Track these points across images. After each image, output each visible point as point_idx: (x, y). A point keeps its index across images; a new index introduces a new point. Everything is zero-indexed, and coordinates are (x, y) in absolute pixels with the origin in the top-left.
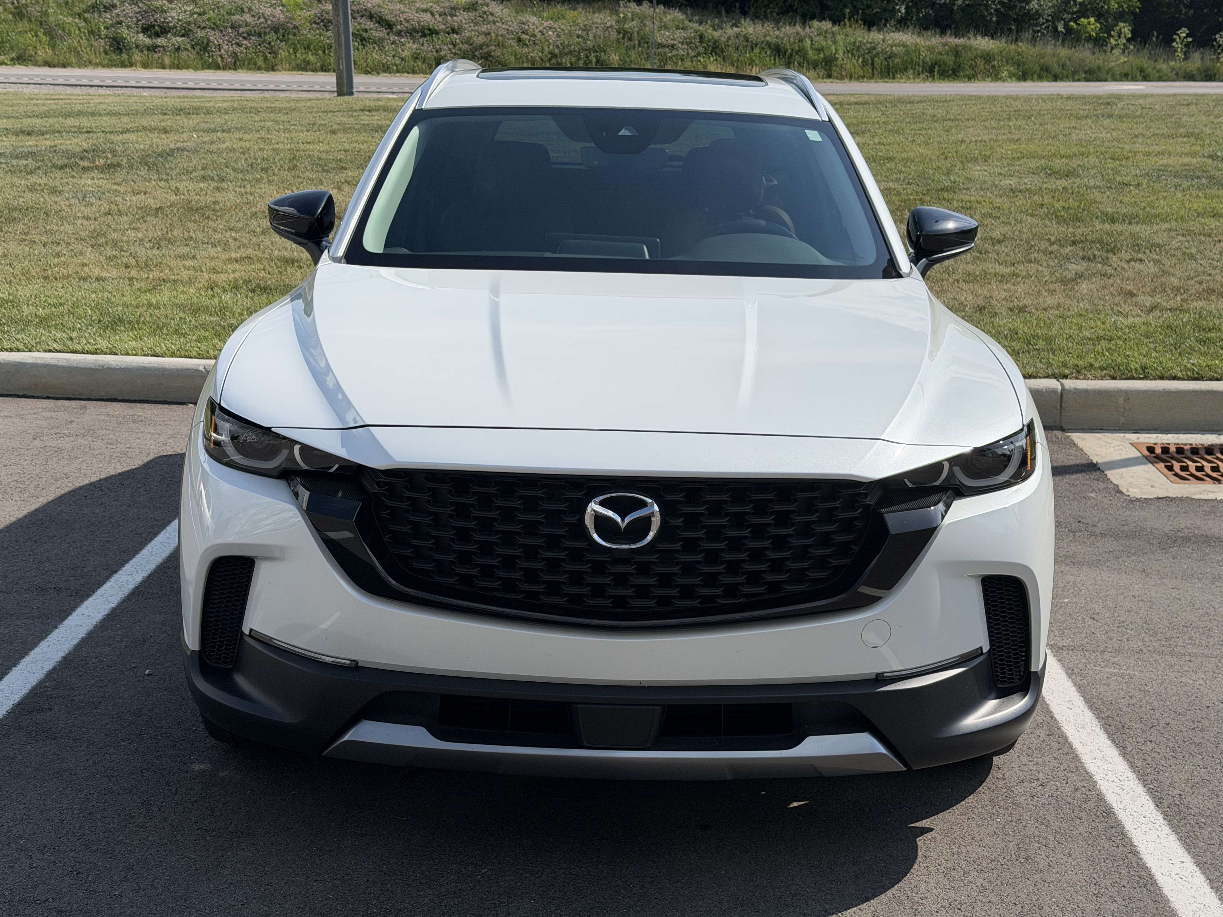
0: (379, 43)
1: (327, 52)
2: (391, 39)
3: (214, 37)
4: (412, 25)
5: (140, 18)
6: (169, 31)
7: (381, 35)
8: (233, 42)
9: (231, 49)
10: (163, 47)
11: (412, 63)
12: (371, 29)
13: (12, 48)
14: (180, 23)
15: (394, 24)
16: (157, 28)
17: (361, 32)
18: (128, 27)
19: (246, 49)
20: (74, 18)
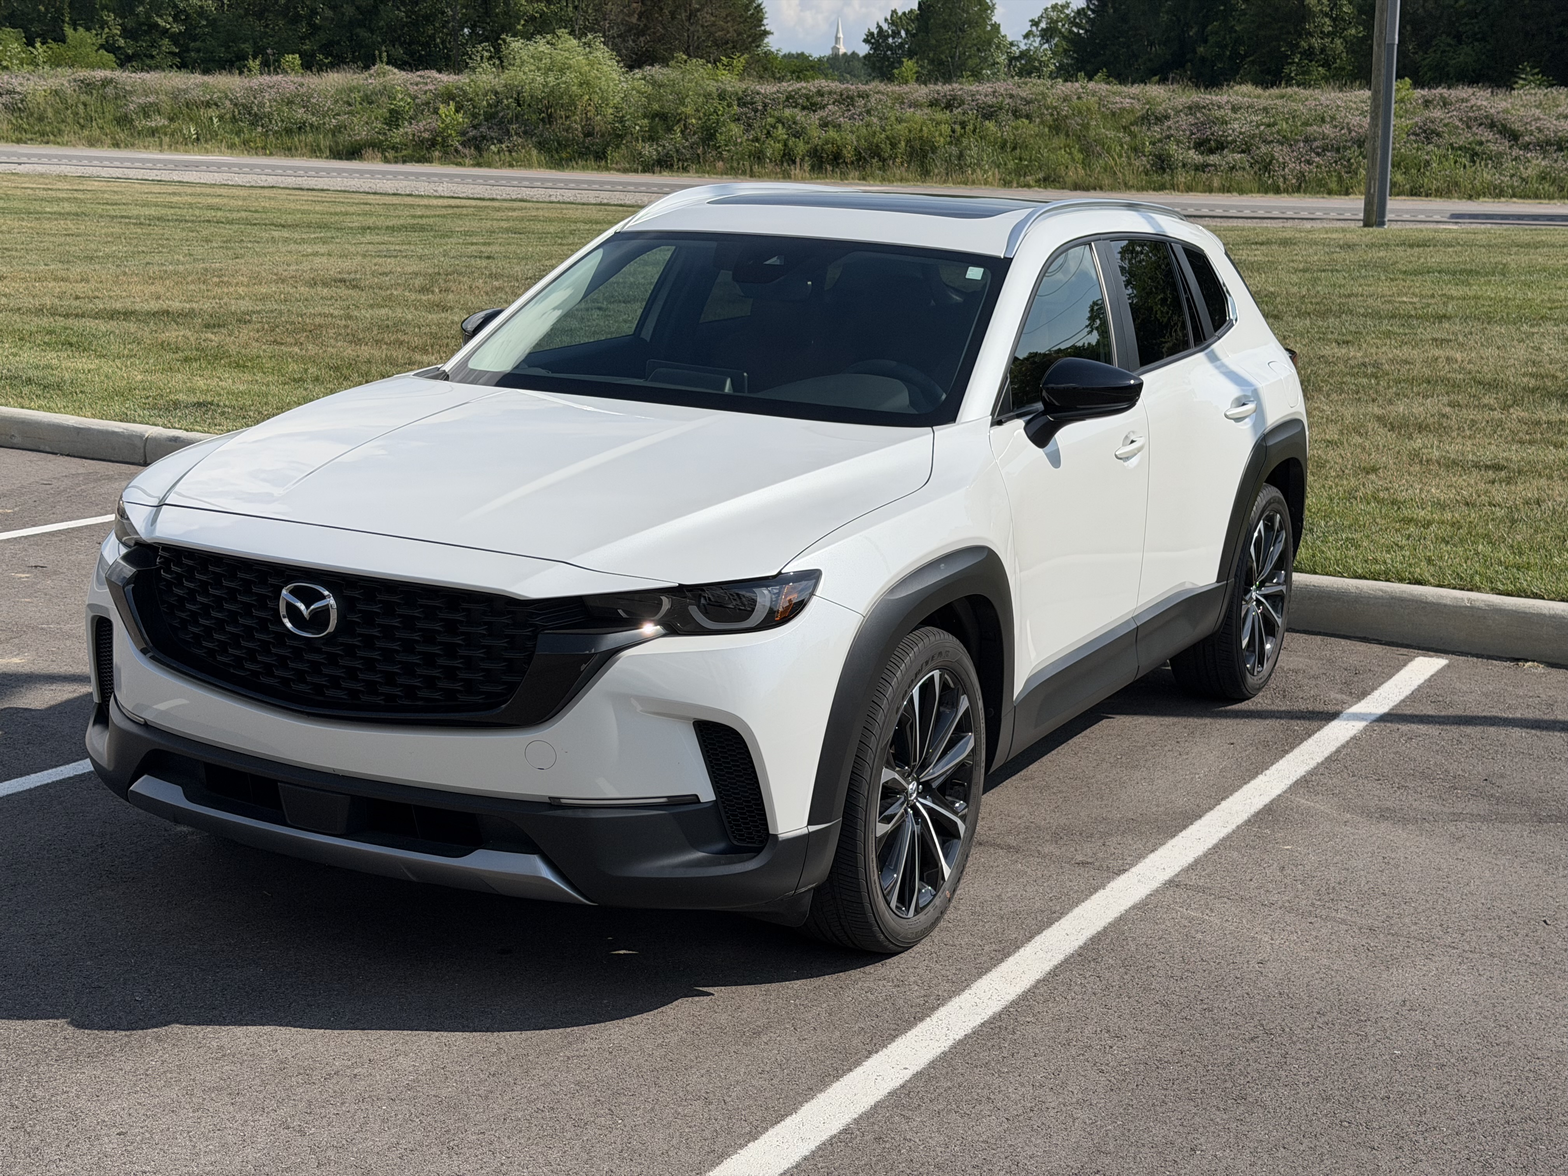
0: (1496, 160)
1: (1422, 170)
2: (1513, 153)
3: (1280, 153)
4: (1546, 136)
5: (1195, 131)
6: (1227, 147)
7: (1501, 148)
8: (1303, 159)
9: (1298, 168)
10: (1215, 165)
11: (1536, 185)
12: (1488, 141)
13: (1040, 168)
14: (1241, 137)
15: (1521, 135)
16: (1212, 142)
17: (1474, 145)
18: (1178, 142)
19: (1317, 167)
20: (1118, 131)
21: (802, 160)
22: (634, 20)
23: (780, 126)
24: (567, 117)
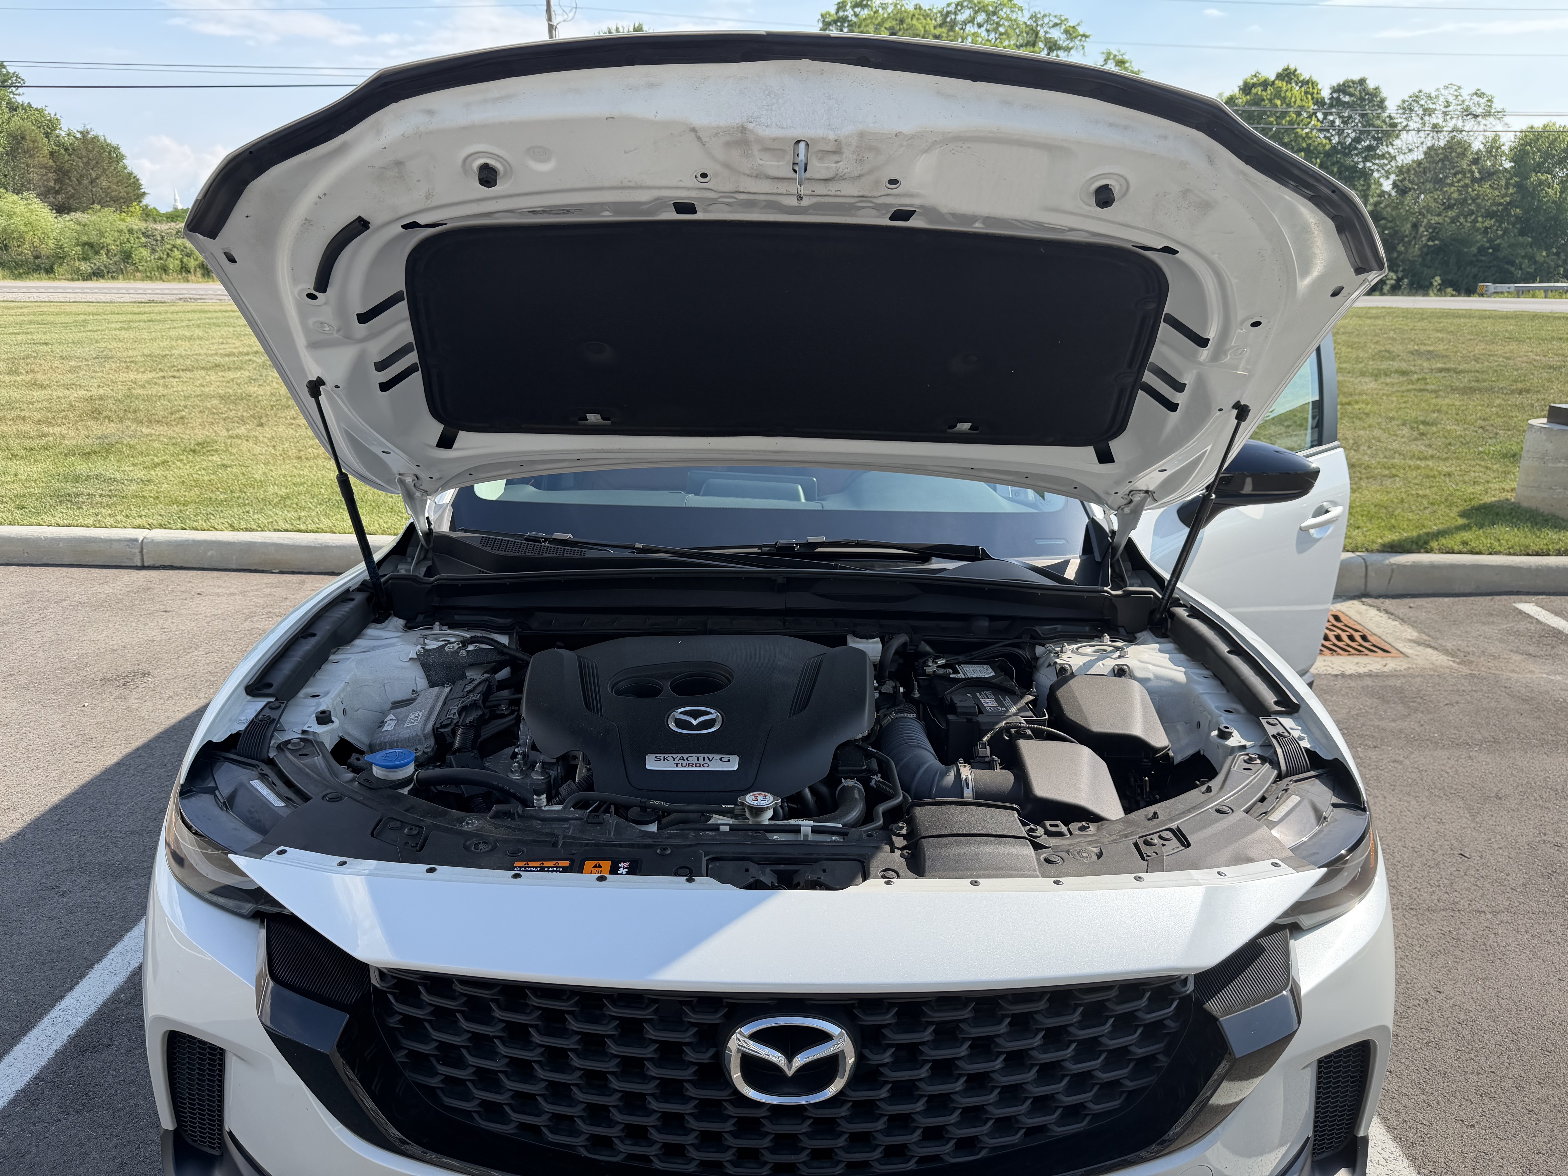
21: (195, 270)
22: (52, 184)
23: (175, 250)
24: (18, 246)
